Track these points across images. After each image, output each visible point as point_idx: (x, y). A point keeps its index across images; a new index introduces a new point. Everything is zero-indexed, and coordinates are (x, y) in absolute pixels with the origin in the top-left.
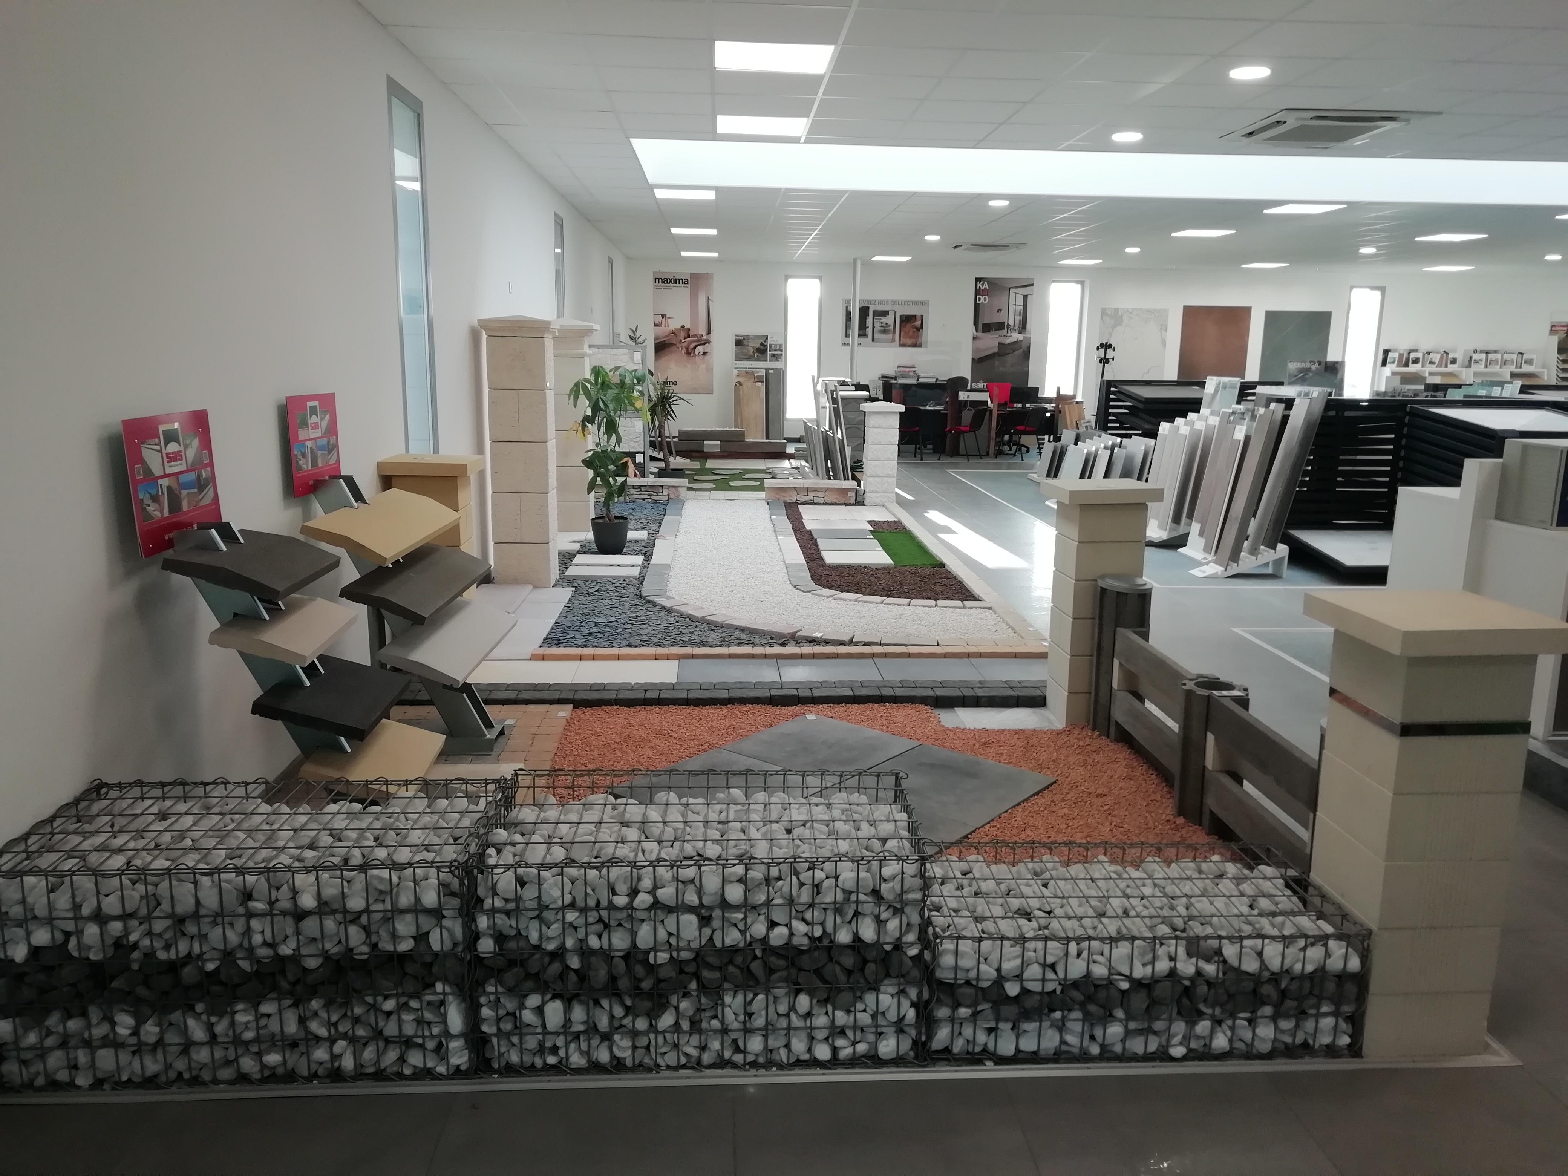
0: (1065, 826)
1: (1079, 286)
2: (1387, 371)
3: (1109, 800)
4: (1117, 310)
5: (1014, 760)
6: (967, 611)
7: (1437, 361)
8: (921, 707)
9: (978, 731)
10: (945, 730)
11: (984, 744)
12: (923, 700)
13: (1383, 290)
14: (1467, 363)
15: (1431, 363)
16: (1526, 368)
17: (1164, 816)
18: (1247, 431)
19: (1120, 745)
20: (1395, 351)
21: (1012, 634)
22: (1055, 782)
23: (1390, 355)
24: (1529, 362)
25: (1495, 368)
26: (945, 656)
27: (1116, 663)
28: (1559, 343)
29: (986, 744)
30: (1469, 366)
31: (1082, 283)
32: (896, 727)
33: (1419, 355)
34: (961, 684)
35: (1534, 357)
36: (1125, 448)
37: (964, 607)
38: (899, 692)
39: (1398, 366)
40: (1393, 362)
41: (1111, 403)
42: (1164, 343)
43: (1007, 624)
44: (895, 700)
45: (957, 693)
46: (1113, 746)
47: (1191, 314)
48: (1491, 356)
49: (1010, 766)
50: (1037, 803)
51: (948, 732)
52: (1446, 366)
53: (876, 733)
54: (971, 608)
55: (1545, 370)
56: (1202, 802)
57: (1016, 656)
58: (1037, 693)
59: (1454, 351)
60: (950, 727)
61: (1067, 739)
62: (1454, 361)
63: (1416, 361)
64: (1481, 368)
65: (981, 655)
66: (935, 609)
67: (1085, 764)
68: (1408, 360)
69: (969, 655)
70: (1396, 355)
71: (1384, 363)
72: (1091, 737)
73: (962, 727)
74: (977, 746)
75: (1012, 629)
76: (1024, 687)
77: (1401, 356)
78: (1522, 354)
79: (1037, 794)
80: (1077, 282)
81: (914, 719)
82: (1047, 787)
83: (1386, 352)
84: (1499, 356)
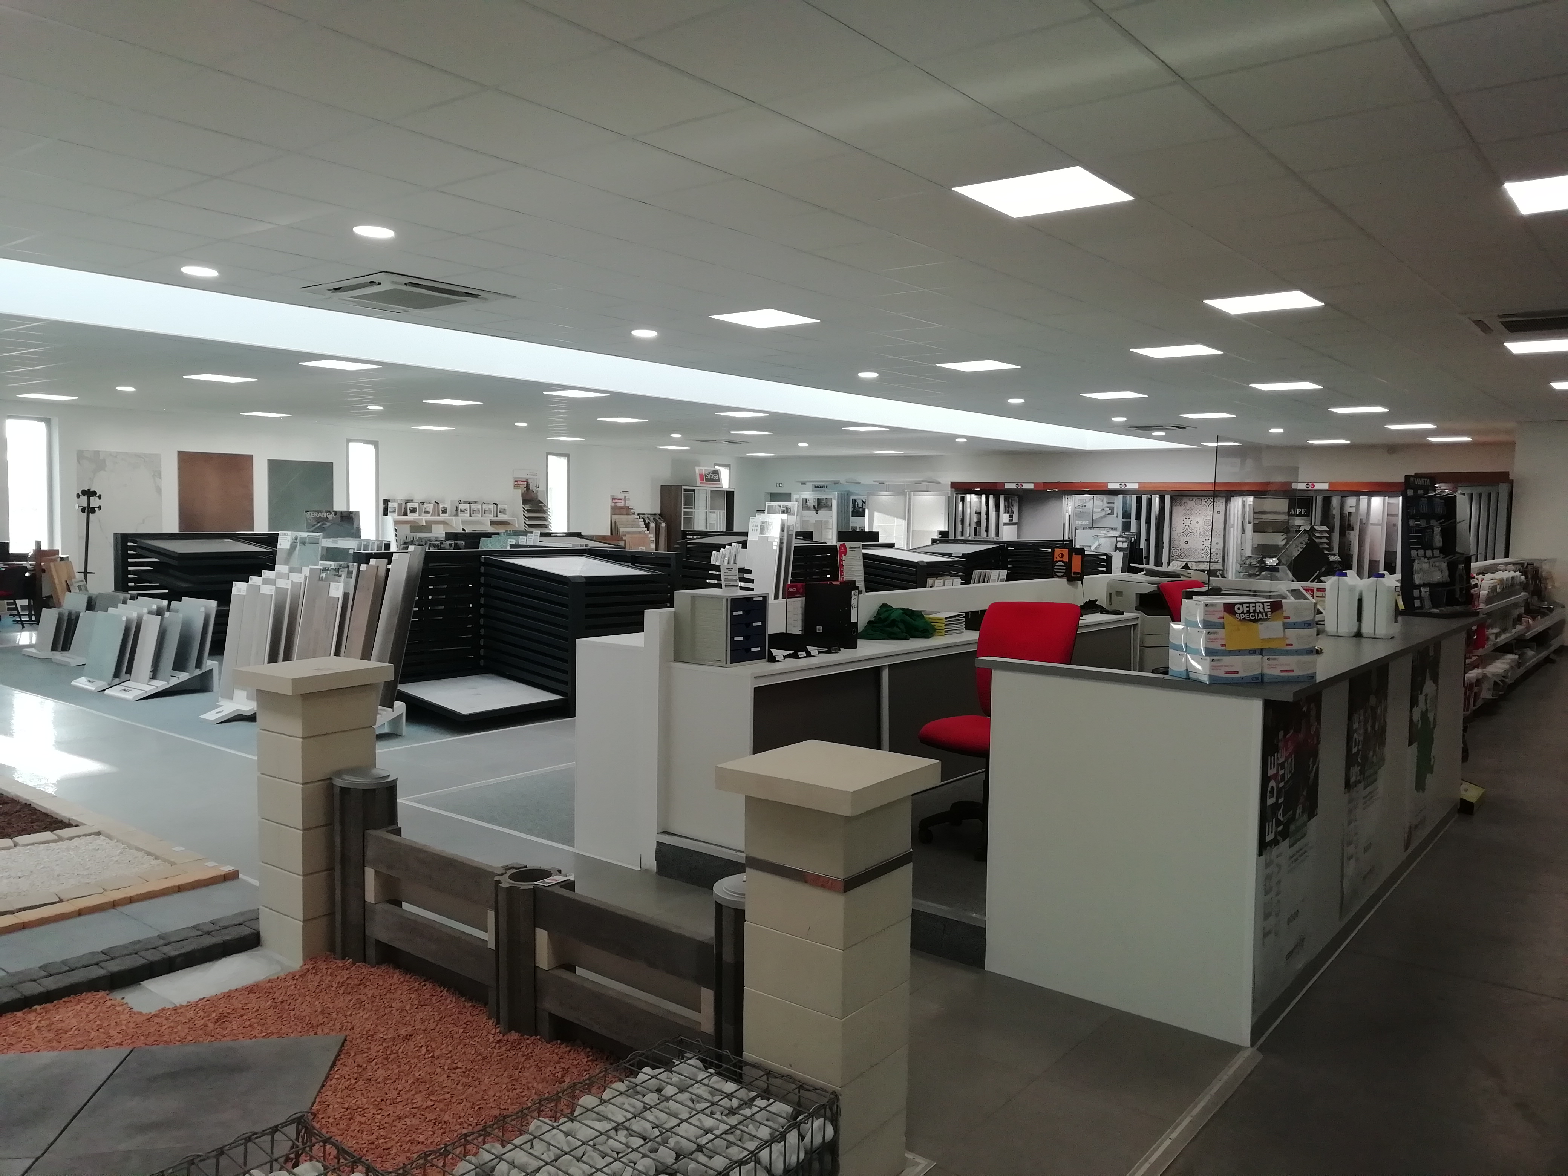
0: (395, 1093)
1: (42, 425)
2: (390, 519)
3: (420, 1039)
4: (97, 453)
5: (272, 1029)
6: (67, 843)
7: (431, 511)
8: (89, 996)
9: (197, 1004)
10: (150, 1018)
11: (218, 1020)
12: (93, 986)
13: (375, 444)
14: (454, 512)
15: (426, 512)
16: (501, 517)
17: (491, 1037)
18: (345, 588)
19: (384, 967)
20: (394, 501)
21: (155, 862)
22: (345, 1040)
23: (390, 504)
24: (503, 511)
25: (478, 517)
26: (80, 913)
27: (370, 874)
28: (523, 495)
29: (222, 1019)
30: (457, 515)
31: (48, 421)
32: (72, 1036)
33: (416, 505)
34: (136, 947)
35: (506, 507)
36: (177, 611)
37: (61, 839)
38: (51, 984)
39: (398, 515)
40: (394, 512)
41: (129, 560)
42: (159, 490)
43: (138, 849)
44: (48, 997)
45: (139, 961)
46: (378, 971)
47: (187, 460)
48: (473, 506)
49: (273, 1039)
50: (343, 1076)
51: (157, 1020)
52: (439, 516)
53: (47, 1056)
54: (71, 838)
55: (516, 518)
56: (536, 1008)
57: (180, 889)
58: (245, 931)
59: (443, 502)
60: (153, 1013)
61: (318, 978)
62: (444, 511)
63: (413, 511)
64: (466, 516)
65: (131, 900)
66: (17, 849)
67: (361, 1004)
68: (406, 509)
69: (114, 904)
70: (396, 505)
71: (386, 513)
72: (343, 968)
73: (170, 1006)
74: (211, 1025)
75: (149, 854)
76: (225, 928)
77: (400, 505)
78: (497, 505)
79: (334, 1065)
80: (40, 420)
81: (92, 1016)
82: (341, 1050)
83: (386, 502)
84: (479, 506)
